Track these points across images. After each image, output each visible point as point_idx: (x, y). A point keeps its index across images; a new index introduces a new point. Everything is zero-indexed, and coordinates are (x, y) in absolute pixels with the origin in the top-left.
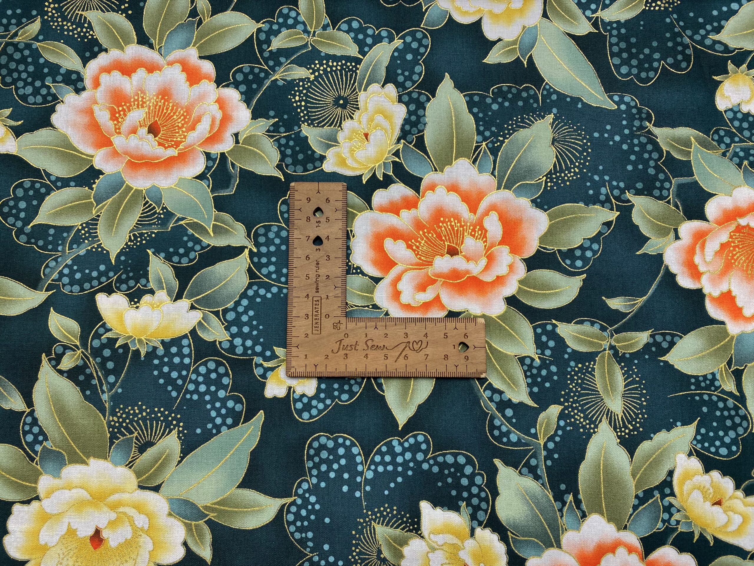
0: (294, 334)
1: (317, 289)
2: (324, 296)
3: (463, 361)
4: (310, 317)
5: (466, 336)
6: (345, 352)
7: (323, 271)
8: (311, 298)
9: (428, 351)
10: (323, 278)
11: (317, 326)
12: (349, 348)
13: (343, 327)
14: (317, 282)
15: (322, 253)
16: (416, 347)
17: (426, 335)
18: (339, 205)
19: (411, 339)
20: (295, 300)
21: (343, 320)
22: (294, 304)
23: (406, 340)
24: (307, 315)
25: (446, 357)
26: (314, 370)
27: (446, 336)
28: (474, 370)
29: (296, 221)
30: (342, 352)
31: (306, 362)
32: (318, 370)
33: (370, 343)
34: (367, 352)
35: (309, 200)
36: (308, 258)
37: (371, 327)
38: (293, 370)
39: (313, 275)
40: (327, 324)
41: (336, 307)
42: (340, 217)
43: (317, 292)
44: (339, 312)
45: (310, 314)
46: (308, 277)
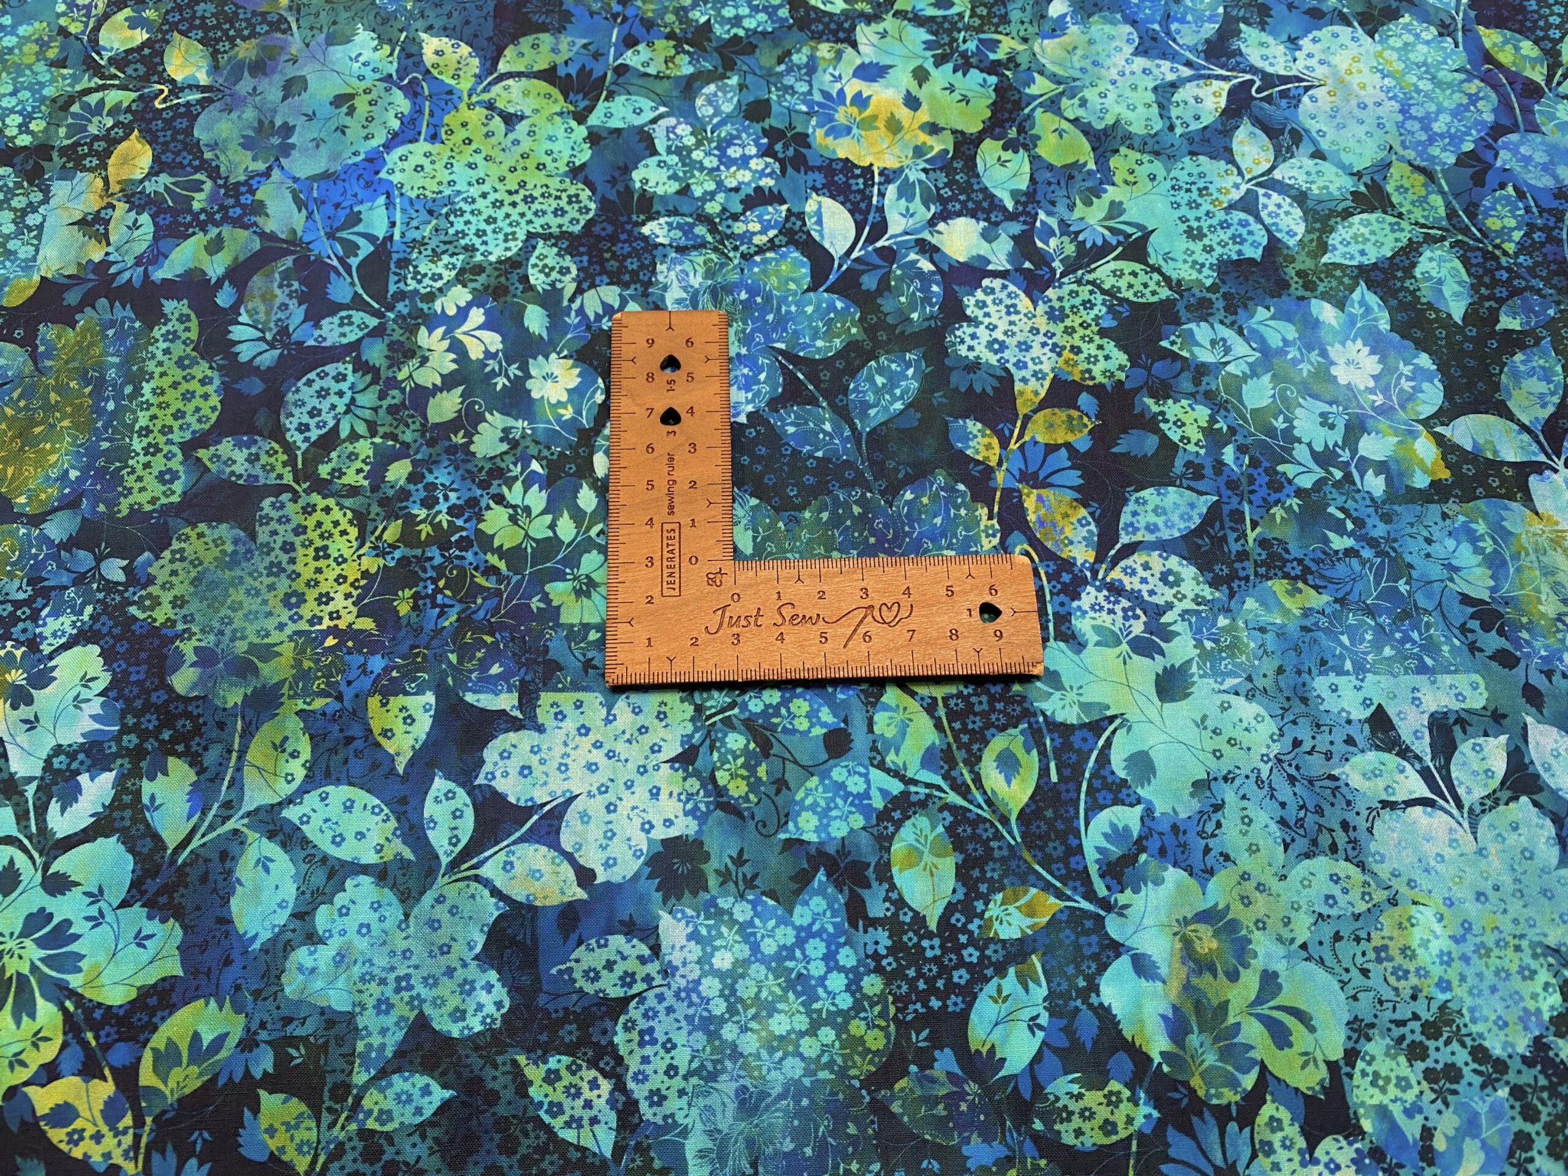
0: (621, 597)
1: (671, 507)
2: (686, 521)
3: (993, 640)
4: (657, 563)
5: (993, 591)
6: (735, 630)
7: (682, 474)
8: (657, 526)
9: (913, 623)
10: (682, 486)
11: (672, 579)
12: (743, 622)
13: (728, 580)
14: (670, 493)
15: (680, 438)
16: (888, 616)
18: (714, 350)
20: (624, 530)
22: (621, 539)
23: (866, 603)
24: (651, 559)
25: (954, 634)
26: (665, 667)
28: (1016, 659)
29: (624, 382)
31: (650, 653)
32: (677, 668)
34: (782, 629)
35: (651, 342)
36: (650, 448)
37: (789, 579)
38: (620, 670)
40: (694, 577)
41: (711, 542)
42: (717, 371)
43: (671, 513)
44: (718, 552)
45: (657, 557)
46: (650, 485)
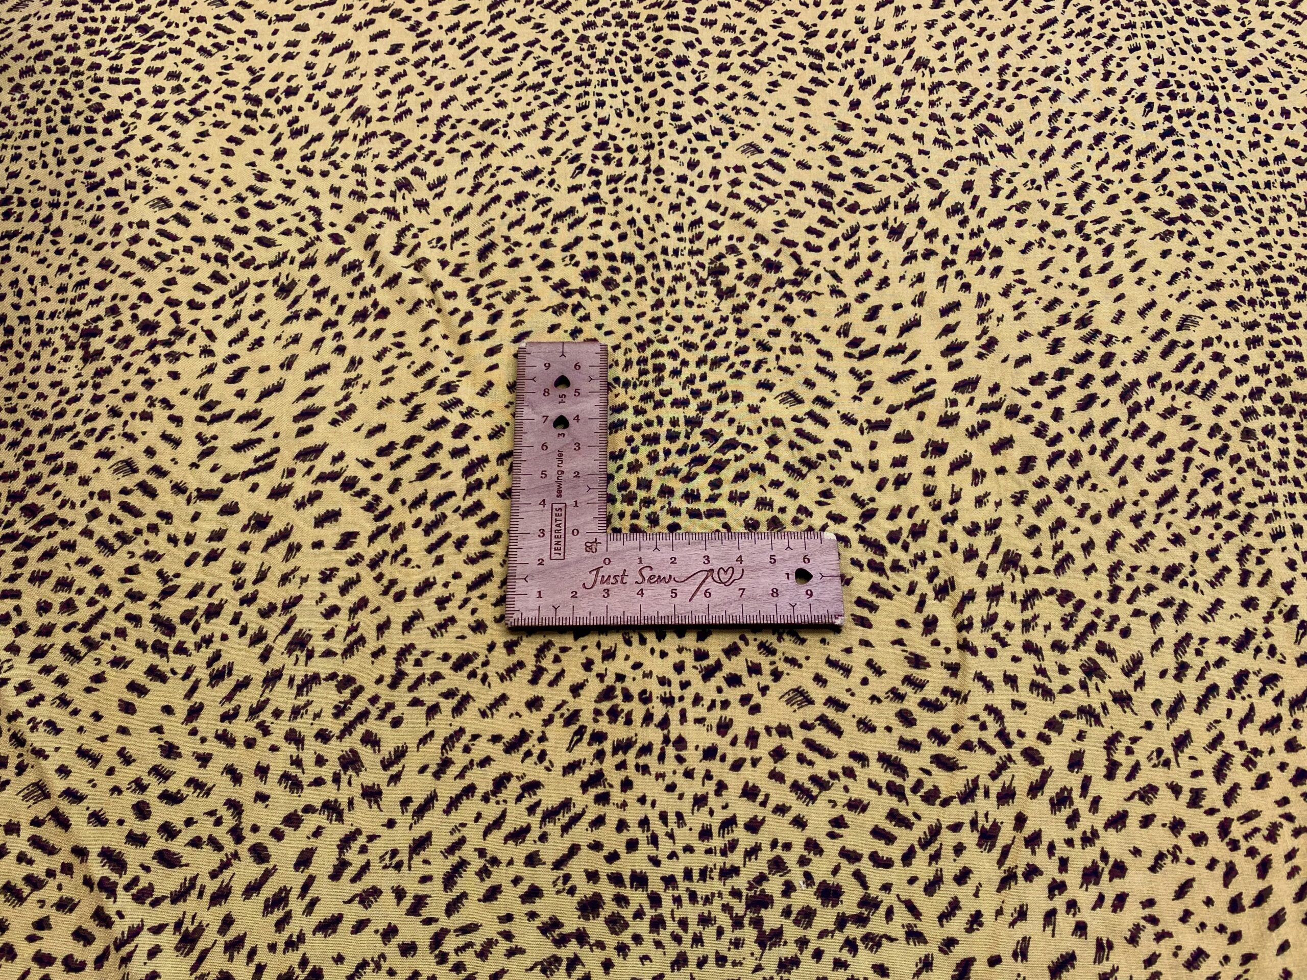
0: (519, 560)
1: (559, 491)
3: (805, 598)
4: (548, 534)
5: (806, 559)
6: (606, 586)
7: (569, 466)
8: (548, 505)
10: (568, 475)
11: (559, 546)
12: (612, 580)
13: (601, 548)
14: (559, 482)
15: (567, 439)
16: (724, 577)
17: (740, 559)
18: (596, 372)
19: (715, 565)
20: (523, 509)
21: (602, 538)
22: (521, 515)
23: (708, 567)
24: (542, 531)
25: (775, 593)
26: (551, 614)
27: (773, 558)
28: (822, 612)
29: (526, 396)
30: (600, 587)
31: (541, 602)
32: (560, 614)
33: (647, 573)
34: (642, 586)
36: (544, 446)
37: (648, 548)
38: (517, 615)
39: (552, 473)
40: (576, 546)
41: (591, 518)
42: (597, 388)
43: (560, 496)
44: (594, 527)
45: (547, 529)
46: (544, 474)
